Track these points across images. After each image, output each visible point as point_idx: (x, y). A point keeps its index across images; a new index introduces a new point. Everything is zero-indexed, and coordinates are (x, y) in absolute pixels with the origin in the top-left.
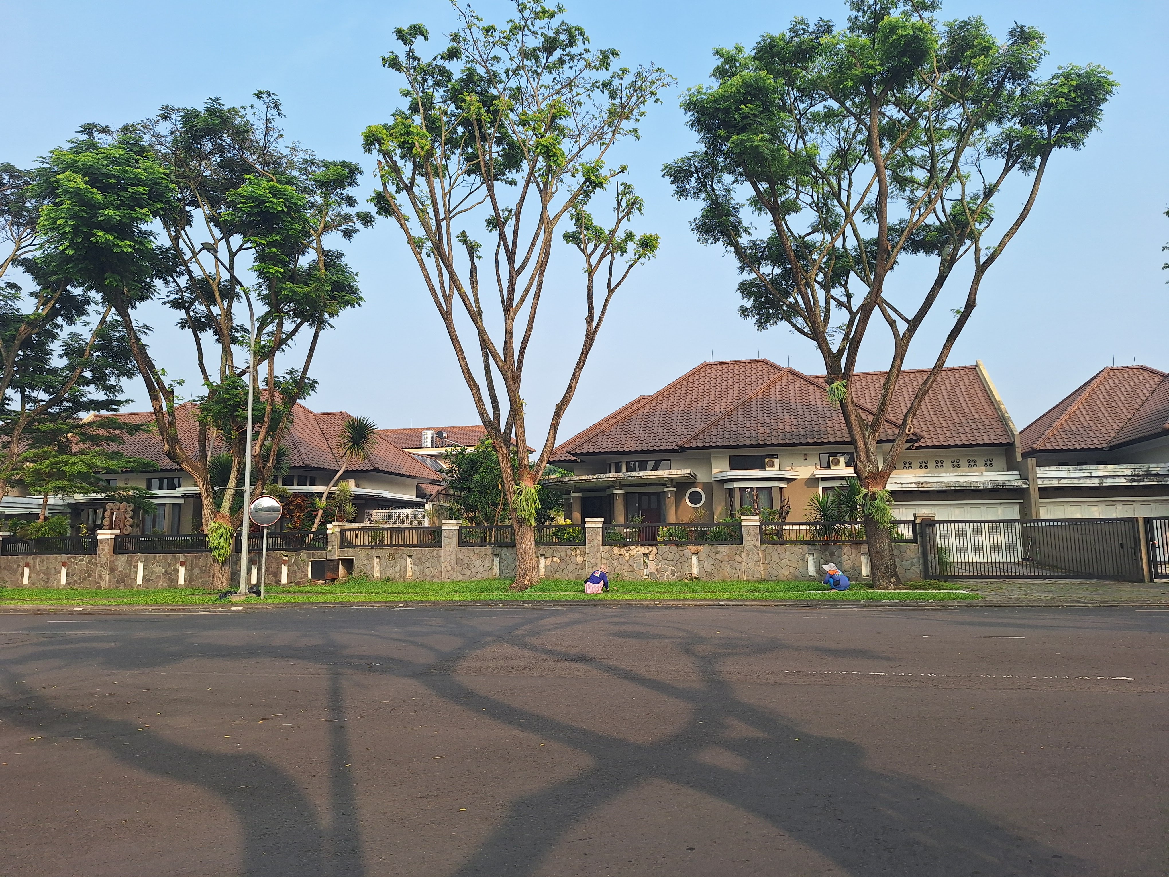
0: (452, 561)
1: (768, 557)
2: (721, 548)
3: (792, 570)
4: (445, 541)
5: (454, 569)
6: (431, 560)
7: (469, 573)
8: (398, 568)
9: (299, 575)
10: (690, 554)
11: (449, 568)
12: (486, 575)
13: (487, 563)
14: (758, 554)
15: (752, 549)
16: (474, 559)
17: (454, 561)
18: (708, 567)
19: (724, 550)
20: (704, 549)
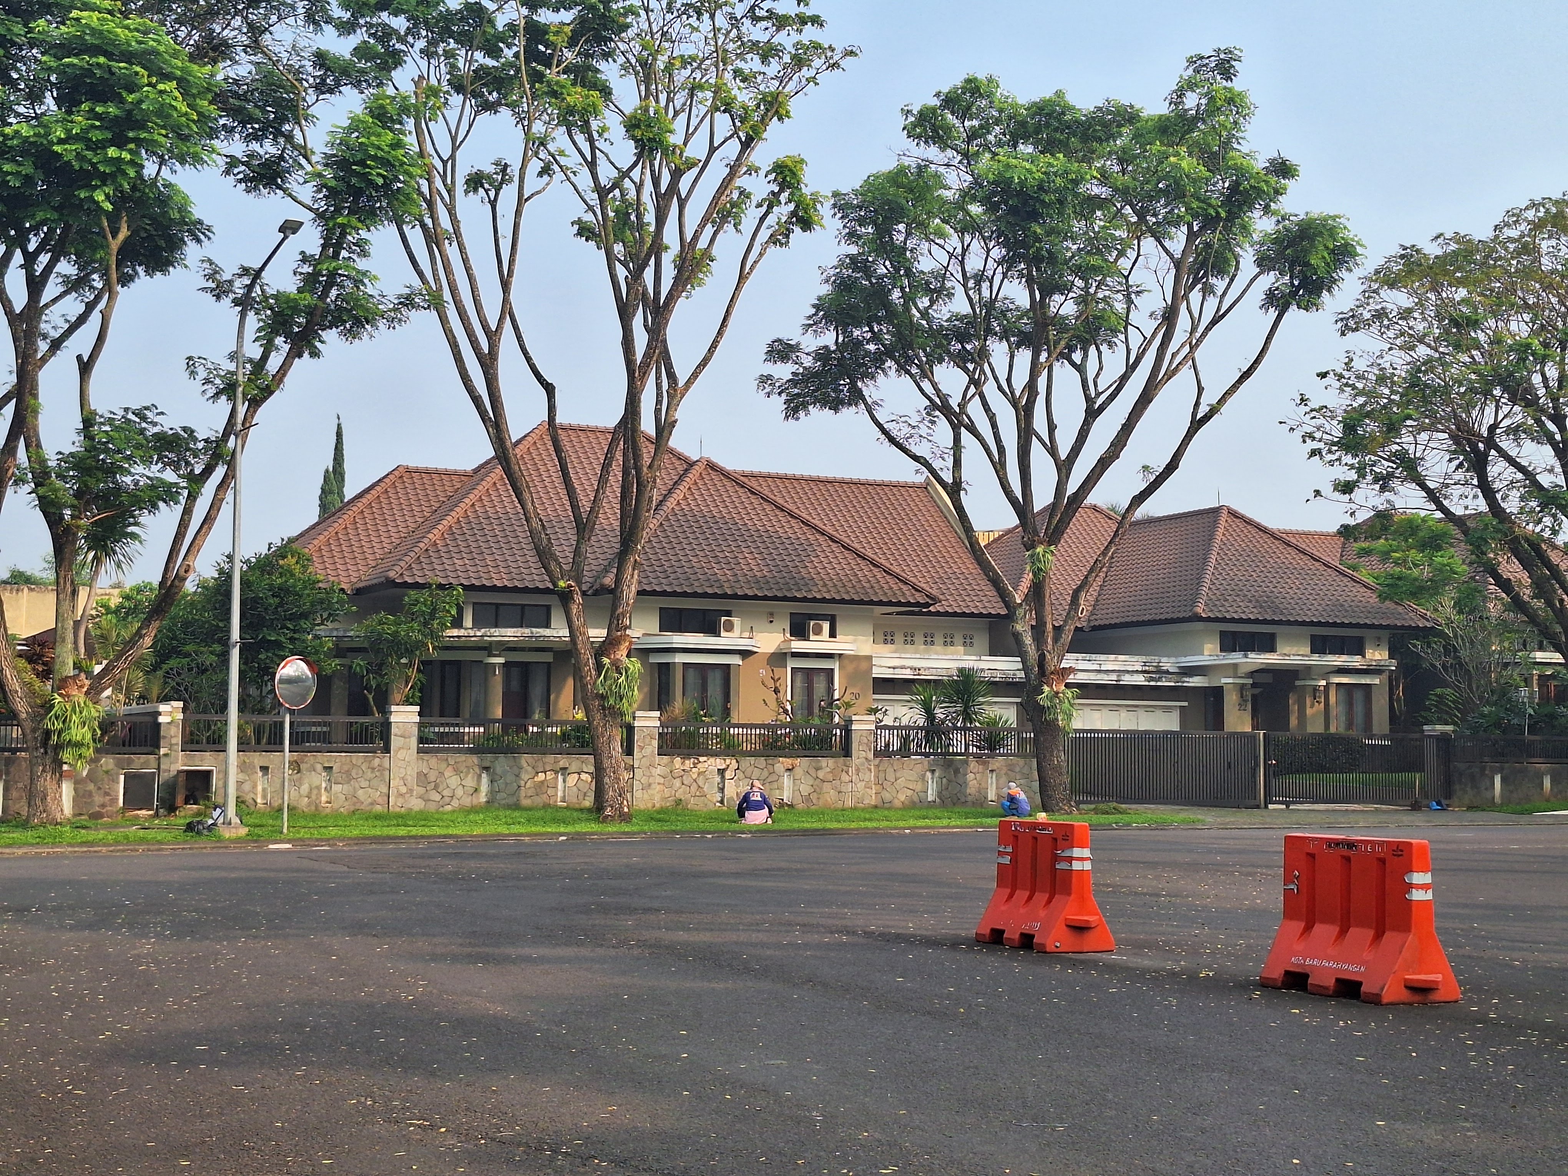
0: (409, 778)
1: (882, 775)
2: (823, 762)
3: (909, 793)
4: (395, 742)
5: (411, 791)
6: (369, 775)
7: (437, 797)
8: (305, 788)
9: (98, 799)
10: (783, 770)
11: (404, 790)
12: (467, 801)
13: (470, 782)
14: (870, 770)
15: (863, 764)
16: (447, 774)
17: (412, 780)
18: (805, 789)
19: (827, 763)
20: (802, 763)
